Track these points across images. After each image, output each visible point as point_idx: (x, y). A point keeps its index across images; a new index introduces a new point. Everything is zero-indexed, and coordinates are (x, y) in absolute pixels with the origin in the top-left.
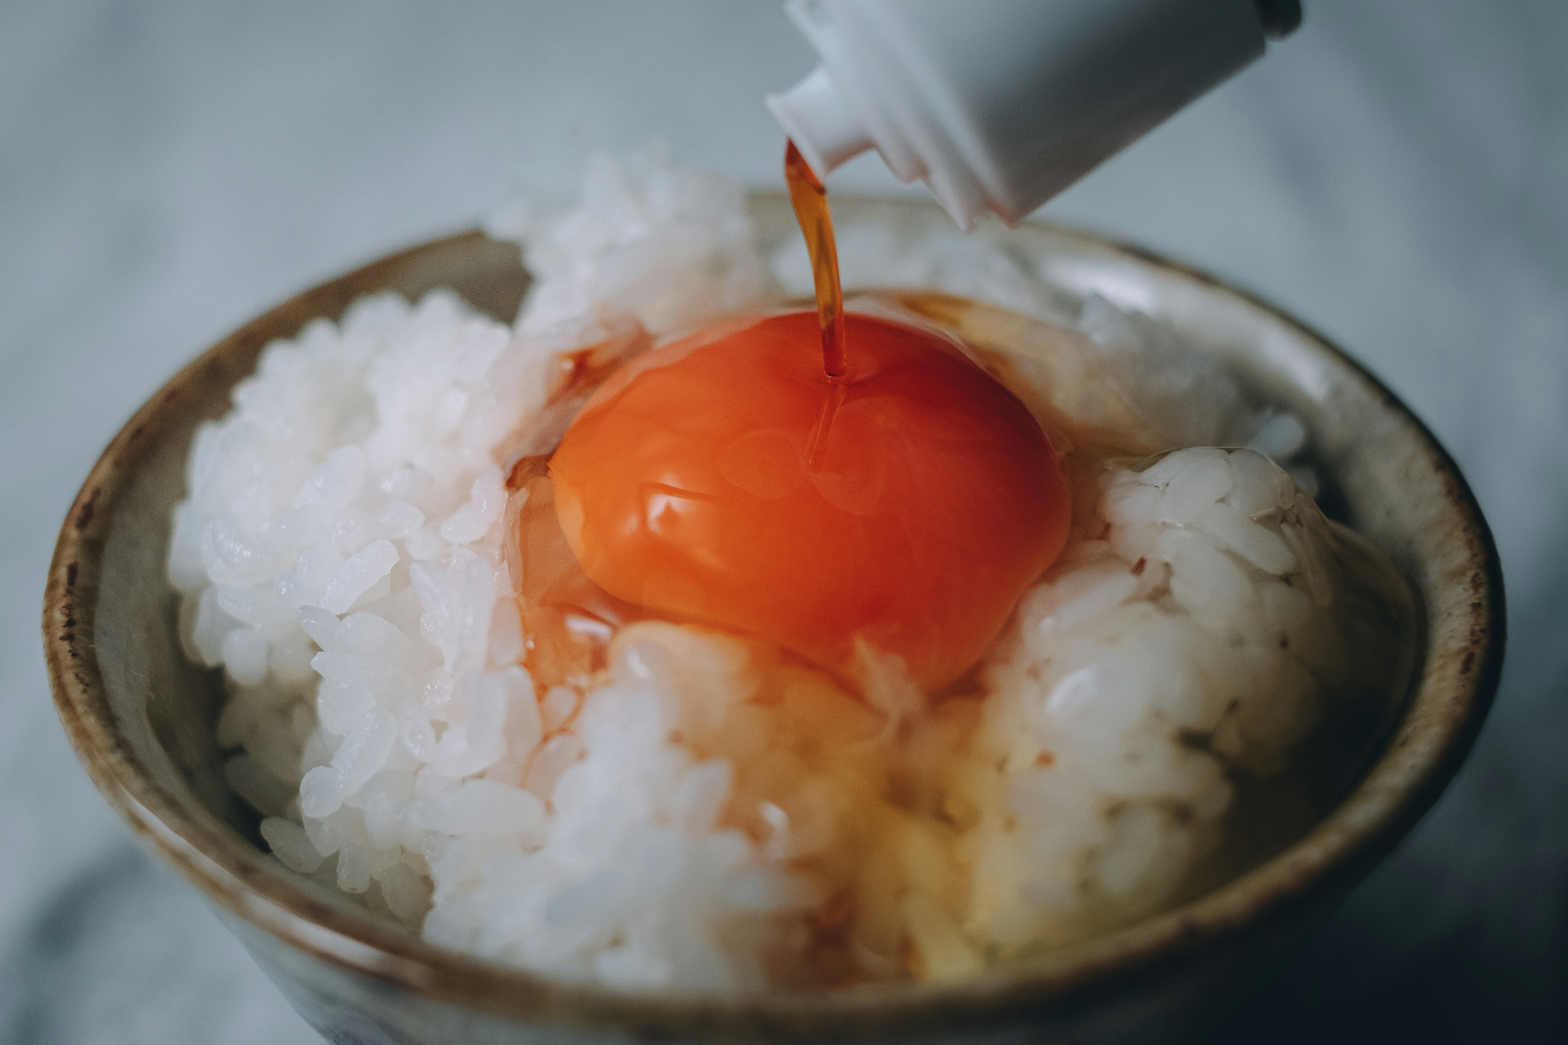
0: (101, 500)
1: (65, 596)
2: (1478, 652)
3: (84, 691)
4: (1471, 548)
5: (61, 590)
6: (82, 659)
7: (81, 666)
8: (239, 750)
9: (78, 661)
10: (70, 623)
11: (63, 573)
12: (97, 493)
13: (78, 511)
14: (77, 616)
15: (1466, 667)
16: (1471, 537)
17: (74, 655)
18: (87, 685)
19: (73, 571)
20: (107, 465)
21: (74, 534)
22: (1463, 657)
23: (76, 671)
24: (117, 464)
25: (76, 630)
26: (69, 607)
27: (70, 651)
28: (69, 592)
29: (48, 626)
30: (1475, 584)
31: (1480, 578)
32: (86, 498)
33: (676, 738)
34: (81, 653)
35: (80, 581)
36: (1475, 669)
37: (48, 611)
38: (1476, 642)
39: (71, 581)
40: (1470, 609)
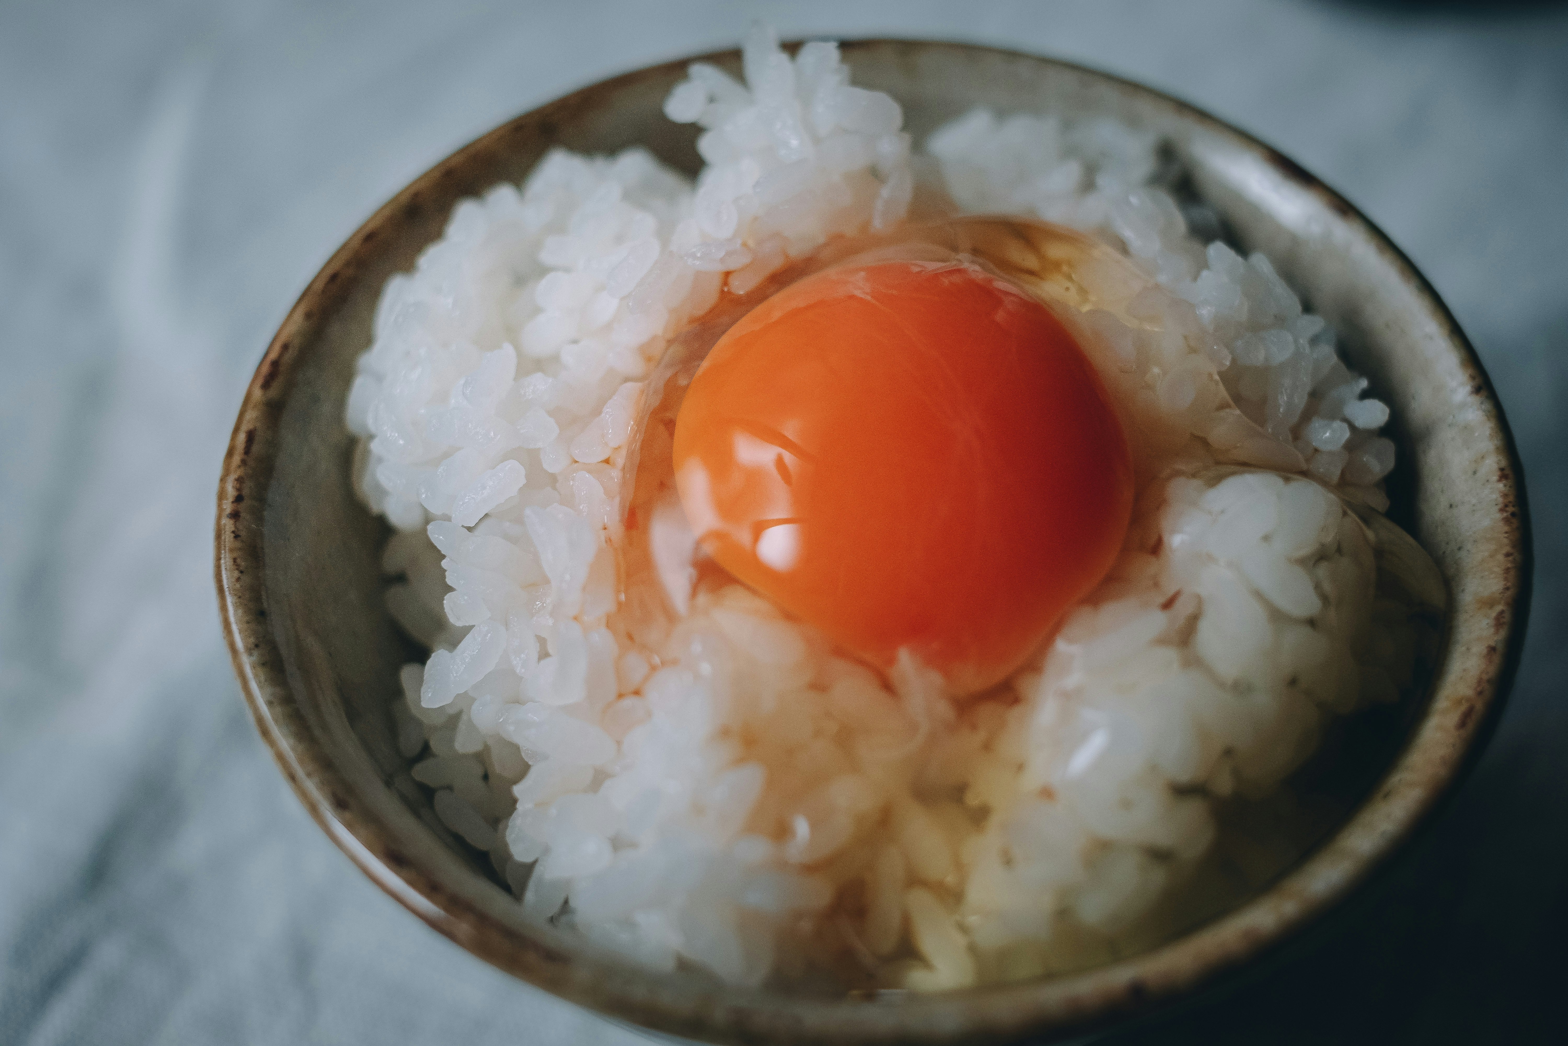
0: (288, 357)
1: (239, 467)
2: (1479, 706)
3: (238, 579)
4: (1506, 579)
5: (237, 459)
6: (242, 541)
7: (240, 549)
8: (401, 578)
9: (238, 544)
10: (239, 499)
11: (242, 437)
12: (285, 347)
13: (265, 369)
14: (246, 492)
15: (1462, 724)
16: (1509, 565)
17: (237, 537)
18: (242, 572)
19: (251, 436)
20: (299, 316)
21: (258, 393)
22: (1464, 707)
23: (235, 555)
24: (308, 316)
25: (242, 506)
26: (240, 480)
27: (233, 532)
28: (244, 462)
29: (221, 496)
30: (1498, 622)
31: (1504, 617)
32: (273, 355)
33: (725, 733)
34: (243, 533)
35: (256, 448)
36: (1471, 725)
37: (223, 480)
38: (1480, 693)
39: (247, 451)
40: (1485, 651)
